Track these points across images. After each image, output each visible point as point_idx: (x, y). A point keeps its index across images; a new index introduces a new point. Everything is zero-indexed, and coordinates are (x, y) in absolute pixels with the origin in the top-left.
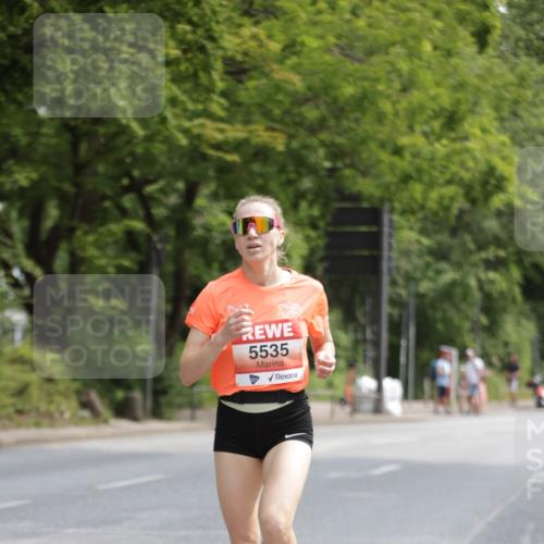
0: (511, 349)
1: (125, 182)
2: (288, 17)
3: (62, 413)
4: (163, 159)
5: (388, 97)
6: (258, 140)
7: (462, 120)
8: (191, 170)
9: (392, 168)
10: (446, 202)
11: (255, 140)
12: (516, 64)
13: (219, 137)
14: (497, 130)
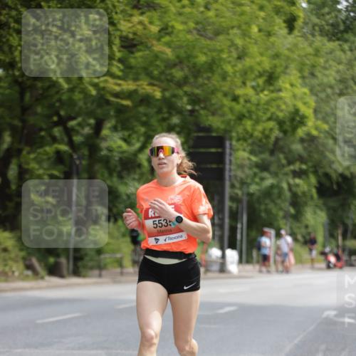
0: (310, 230)
1: (55, 119)
2: (163, 10)
3: (13, 272)
4: (81, 104)
5: (229, 62)
6: (143, 91)
7: (278, 78)
8: (99, 111)
9: (231, 109)
10: (267, 132)
11: (141, 91)
12: (313, 41)
13: (117, 89)
14: (301, 85)
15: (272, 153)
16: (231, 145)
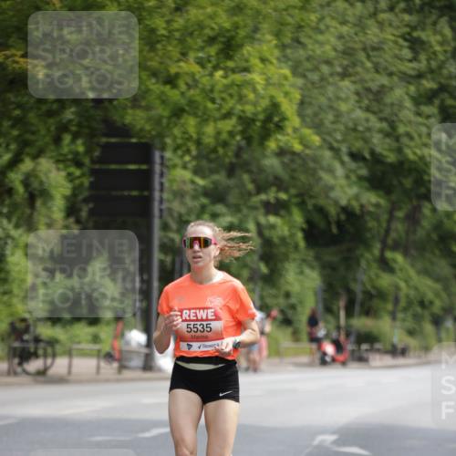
0: (294, 300)
10: (223, 136)
14: (278, 59)
15: (231, 171)
16: (162, 157)
